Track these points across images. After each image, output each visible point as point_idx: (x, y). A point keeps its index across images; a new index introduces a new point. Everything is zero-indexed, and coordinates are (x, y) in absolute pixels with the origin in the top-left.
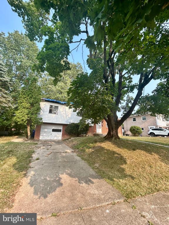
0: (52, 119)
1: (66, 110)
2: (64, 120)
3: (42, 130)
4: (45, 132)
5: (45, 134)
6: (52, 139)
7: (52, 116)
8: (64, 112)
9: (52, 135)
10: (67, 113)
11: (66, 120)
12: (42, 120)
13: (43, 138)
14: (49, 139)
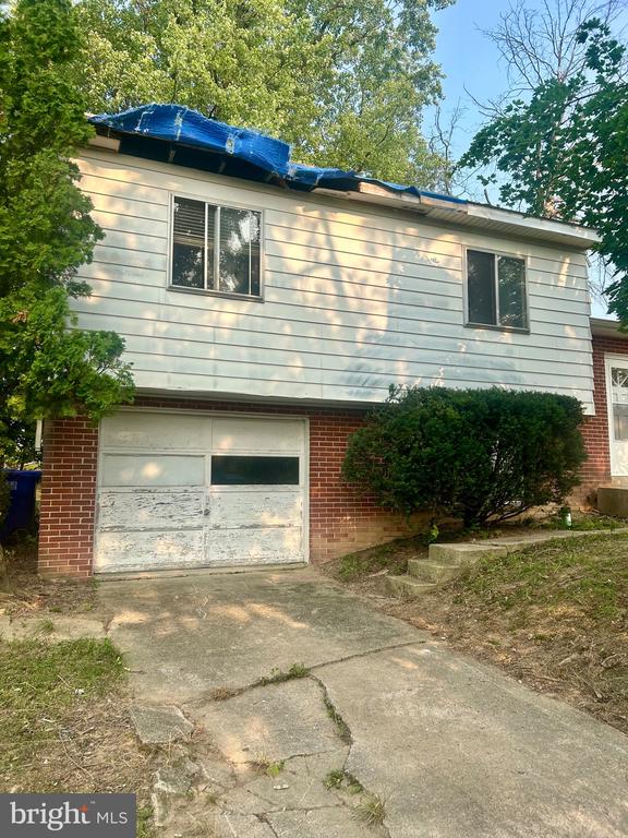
0: (212, 352)
1: (343, 259)
2: (327, 362)
3: (106, 470)
4: (143, 490)
5: (143, 515)
6: (214, 556)
7: (206, 319)
8: (326, 272)
9: (214, 519)
10: (348, 289)
11: (347, 362)
12: (124, 358)
13: (126, 553)
14: (190, 558)
